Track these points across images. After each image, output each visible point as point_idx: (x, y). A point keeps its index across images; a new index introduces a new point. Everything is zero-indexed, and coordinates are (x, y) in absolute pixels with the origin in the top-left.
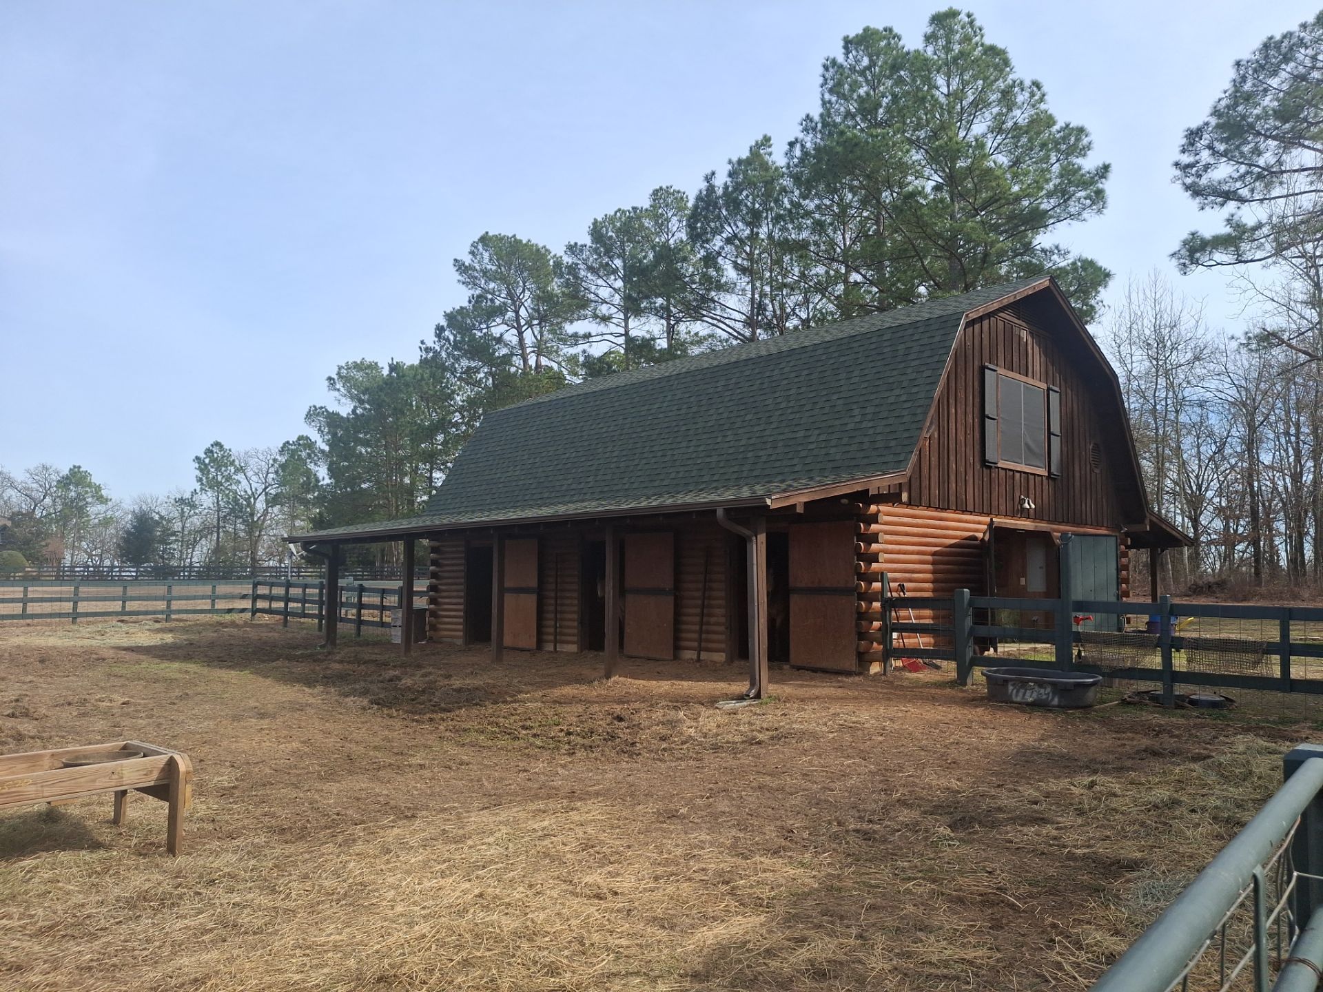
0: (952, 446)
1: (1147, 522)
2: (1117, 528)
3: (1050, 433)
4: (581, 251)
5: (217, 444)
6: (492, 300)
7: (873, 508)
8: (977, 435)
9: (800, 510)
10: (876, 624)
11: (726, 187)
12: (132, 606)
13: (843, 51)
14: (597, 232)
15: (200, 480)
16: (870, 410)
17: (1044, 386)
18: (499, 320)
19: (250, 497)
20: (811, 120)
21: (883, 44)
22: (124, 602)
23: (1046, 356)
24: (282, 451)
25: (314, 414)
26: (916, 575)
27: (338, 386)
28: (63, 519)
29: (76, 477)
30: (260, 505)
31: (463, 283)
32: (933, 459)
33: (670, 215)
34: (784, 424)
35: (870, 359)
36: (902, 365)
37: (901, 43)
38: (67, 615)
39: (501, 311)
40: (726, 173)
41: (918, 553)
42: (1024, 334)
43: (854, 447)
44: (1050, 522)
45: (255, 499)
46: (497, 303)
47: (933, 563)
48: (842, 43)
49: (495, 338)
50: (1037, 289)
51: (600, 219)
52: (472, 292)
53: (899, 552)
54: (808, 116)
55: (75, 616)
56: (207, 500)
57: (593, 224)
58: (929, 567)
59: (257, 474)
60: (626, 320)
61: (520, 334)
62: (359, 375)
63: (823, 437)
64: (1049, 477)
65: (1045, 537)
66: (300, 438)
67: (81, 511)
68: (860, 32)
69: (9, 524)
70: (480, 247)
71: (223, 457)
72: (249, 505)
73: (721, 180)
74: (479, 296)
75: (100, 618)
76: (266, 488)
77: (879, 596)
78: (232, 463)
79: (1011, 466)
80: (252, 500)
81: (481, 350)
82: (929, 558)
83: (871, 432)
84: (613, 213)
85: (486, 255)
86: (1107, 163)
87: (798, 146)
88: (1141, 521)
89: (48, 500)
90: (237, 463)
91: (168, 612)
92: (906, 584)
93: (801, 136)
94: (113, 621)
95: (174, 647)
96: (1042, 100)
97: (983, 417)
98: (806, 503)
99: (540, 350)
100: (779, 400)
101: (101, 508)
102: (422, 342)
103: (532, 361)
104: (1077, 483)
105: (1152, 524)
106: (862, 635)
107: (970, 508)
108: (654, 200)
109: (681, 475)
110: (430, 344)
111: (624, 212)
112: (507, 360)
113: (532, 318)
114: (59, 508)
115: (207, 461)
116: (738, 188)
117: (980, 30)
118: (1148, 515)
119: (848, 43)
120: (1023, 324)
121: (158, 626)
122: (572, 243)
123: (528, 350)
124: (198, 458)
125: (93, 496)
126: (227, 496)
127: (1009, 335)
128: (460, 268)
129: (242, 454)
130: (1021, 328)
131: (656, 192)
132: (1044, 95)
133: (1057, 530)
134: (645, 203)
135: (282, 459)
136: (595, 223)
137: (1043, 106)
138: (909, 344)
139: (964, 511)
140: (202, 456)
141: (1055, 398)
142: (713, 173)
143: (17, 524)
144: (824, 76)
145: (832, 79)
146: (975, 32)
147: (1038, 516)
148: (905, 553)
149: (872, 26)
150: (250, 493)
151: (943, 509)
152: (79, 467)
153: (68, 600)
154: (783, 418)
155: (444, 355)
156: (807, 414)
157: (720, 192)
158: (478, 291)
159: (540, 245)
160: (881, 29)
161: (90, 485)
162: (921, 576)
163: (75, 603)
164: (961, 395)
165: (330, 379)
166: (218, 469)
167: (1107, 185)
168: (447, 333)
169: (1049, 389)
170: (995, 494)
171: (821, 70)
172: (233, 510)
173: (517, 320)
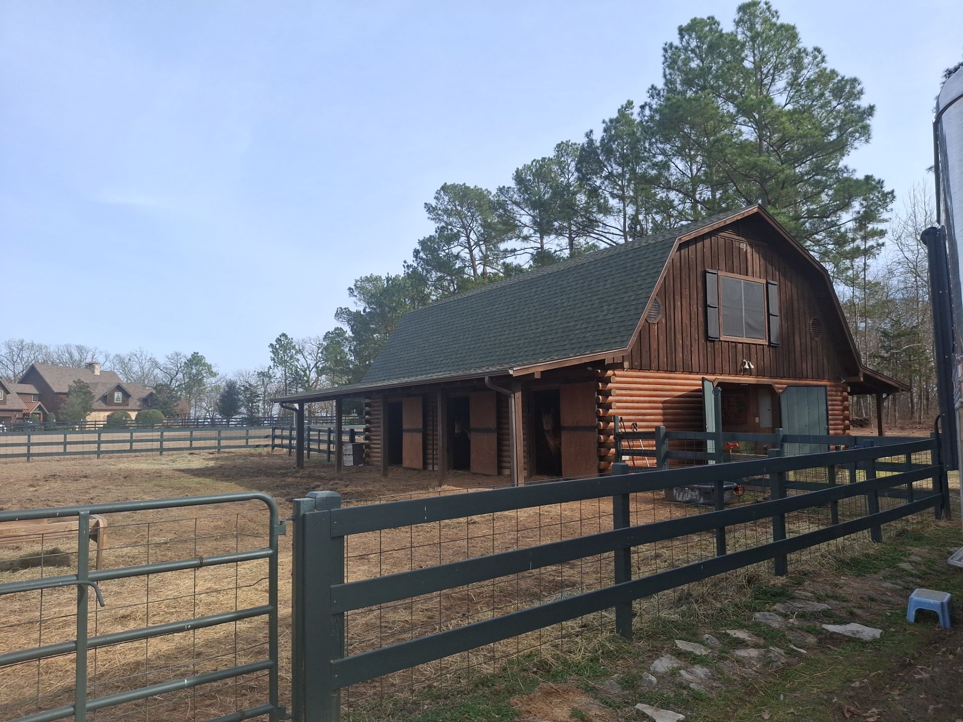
0: (678, 328)
1: (861, 375)
2: (837, 379)
3: (769, 314)
4: (508, 191)
5: (284, 335)
6: (451, 230)
7: (610, 373)
8: (701, 319)
9: (537, 376)
10: (613, 450)
11: (603, 140)
12: (196, 444)
13: (679, 36)
14: (519, 177)
15: (274, 359)
16: (612, 307)
17: (764, 281)
18: (456, 244)
19: (306, 370)
20: (655, 89)
21: (707, 28)
22: (191, 441)
23: (765, 259)
24: (325, 338)
25: (341, 313)
26: (648, 417)
27: (355, 294)
28: (188, 388)
29: (196, 360)
30: (313, 375)
31: (433, 219)
32: (661, 337)
33: (569, 160)
34: (564, 317)
35: (619, 271)
36: (636, 275)
37: (720, 27)
38: (157, 450)
39: (456, 236)
40: (602, 129)
41: (650, 402)
42: (744, 246)
43: (600, 332)
44: (771, 377)
45: (310, 371)
46: (455, 231)
47: (663, 409)
48: (677, 32)
49: (454, 256)
50: (746, 215)
51: (520, 168)
52: (437, 225)
53: (633, 402)
54: (653, 86)
55: (161, 450)
56: (279, 372)
57: (516, 172)
58: (660, 411)
59: (310, 354)
60: (542, 238)
61: (471, 251)
62: (369, 286)
63: (584, 326)
64: (769, 346)
65: (769, 388)
66: (336, 329)
67: (200, 382)
68: (689, 21)
69: (154, 392)
70: (442, 193)
71: (288, 343)
72: (305, 375)
73: (598, 136)
74: (443, 227)
75: (175, 452)
76: (317, 363)
77: (613, 431)
78: (294, 347)
79: (733, 339)
80: (308, 372)
81: (445, 265)
82: (661, 405)
83: (611, 321)
84: (530, 163)
85: (446, 199)
86: (872, 105)
87: (647, 107)
88: (857, 374)
89: (180, 376)
90: (297, 347)
91: (219, 448)
92: (638, 423)
93: (648, 100)
94: (186, 453)
95: (212, 469)
96: (823, 60)
97: (706, 306)
98: (542, 372)
99: (485, 260)
100: (564, 301)
101: (213, 380)
102: (405, 262)
103: (480, 270)
104: (798, 348)
105: (865, 375)
106: (602, 458)
107: (696, 368)
108: (558, 151)
109: (502, 353)
110: (410, 262)
111: (538, 161)
112: (461, 270)
113: (479, 241)
114: (187, 380)
115: (277, 346)
116: (612, 139)
117: (776, 13)
118: (861, 370)
119: (682, 31)
120: (743, 239)
121: (211, 456)
122: (501, 187)
123: (477, 263)
124: (271, 345)
125: (206, 373)
126: (291, 369)
127: (730, 247)
128: (429, 209)
129: (300, 341)
130: (740, 242)
131: (559, 146)
132: (824, 57)
133: (780, 384)
134: (551, 154)
135: (325, 343)
136: (517, 172)
137: (824, 65)
138: (641, 261)
139: (691, 372)
140: (275, 343)
141: (773, 290)
142: (591, 131)
143: (159, 392)
144: (664, 56)
145: (670, 58)
146: (772, 15)
147: (759, 373)
148: (638, 402)
149: (699, 17)
150: (306, 366)
151: (671, 372)
152: (197, 353)
153: (157, 440)
154: (564, 313)
155: (420, 269)
156: (578, 310)
157: (598, 144)
158: (443, 224)
159: (484, 189)
160: (705, 18)
161: (205, 365)
162: (653, 417)
163: (161, 443)
164: (686, 292)
165: (350, 289)
166: (285, 352)
167: (872, 122)
168: (421, 254)
169: (767, 283)
170: (718, 360)
171: (662, 52)
172: (295, 379)
173: (469, 243)
